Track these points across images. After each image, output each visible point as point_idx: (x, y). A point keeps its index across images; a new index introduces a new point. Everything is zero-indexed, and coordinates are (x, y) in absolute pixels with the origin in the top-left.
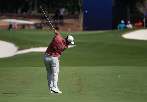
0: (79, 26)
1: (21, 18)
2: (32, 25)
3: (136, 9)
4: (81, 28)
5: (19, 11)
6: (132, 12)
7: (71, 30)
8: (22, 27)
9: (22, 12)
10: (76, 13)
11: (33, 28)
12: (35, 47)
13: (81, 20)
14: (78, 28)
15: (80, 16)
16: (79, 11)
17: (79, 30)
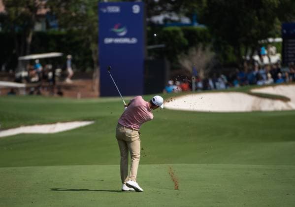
0: (93, 90)
1: (6, 78)
2: (22, 88)
3: (178, 63)
4: (97, 93)
5: (3, 68)
6: (172, 68)
7: (82, 97)
8: (9, 91)
9: (7, 69)
10: (88, 70)
11: (23, 93)
12: (26, 125)
13: (97, 81)
14: (92, 93)
15: (94, 75)
16: (92, 67)
17: (92, 97)
